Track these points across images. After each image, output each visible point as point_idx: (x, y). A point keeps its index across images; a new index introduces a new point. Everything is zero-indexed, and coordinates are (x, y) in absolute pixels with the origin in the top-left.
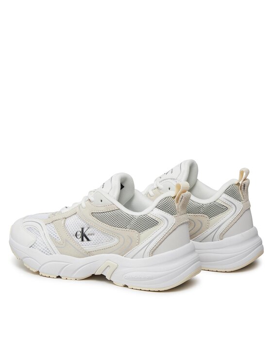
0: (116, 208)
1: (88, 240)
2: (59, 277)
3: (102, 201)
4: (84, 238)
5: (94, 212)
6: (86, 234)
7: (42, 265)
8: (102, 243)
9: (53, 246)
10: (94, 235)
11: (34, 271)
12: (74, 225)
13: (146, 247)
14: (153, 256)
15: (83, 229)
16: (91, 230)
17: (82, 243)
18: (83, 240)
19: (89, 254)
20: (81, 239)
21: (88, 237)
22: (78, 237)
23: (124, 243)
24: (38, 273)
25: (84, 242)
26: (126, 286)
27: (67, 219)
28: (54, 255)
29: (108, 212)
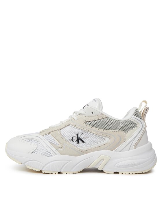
0: (105, 117)
1: (83, 142)
2: (60, 173)
3: (92, 113)
4: (80, 141)
5: (86, 121)
6: (81, 137)
7: (45, 165)
8: (95, 143)
9: (55, 150)
10: (88, 138)
11: (38, 170)
12: (70, 132)
13: (131, 142)
14: (137, 149)
15: (77, 135)
16: (85, 134)
17: (78, 145)
18: (78, 143)
19: (85, 152)
20: (77, 142)
21: (83, 140)
22: (74, 141)
23: (115, 140)
24: (41, 172)
25: (80, 144)
26: (116, 173)
27: (62, 130)
28: (55, 156)
29: (100, 120)
